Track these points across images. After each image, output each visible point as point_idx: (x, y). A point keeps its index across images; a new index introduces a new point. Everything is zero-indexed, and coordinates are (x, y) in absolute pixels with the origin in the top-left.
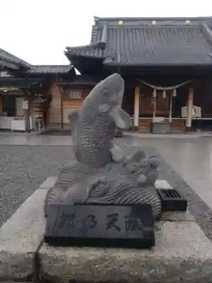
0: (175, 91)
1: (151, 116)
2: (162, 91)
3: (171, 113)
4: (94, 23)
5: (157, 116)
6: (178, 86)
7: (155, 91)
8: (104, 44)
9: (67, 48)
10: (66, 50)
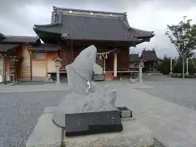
0: (107, 55)
2: (99, 55)
3: (104, 69)
4: (53, 11)
9: (35, 25)
10: (35, 27)
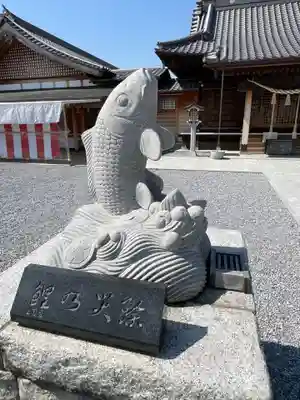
1: (267, 130)
2: (285, 96)
3: (295, 126)
5: (275, 130)
7: (274, 97)
9: (159, 44)
10: (158, 47)
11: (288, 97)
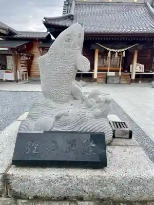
0: (124, 52)
1: (106, 71)
2: (115, 53)
3: (120, 69)
5: (110, 71)
6: (126, 49)
7: (109, 53)
8: (73, 16)
9: (45, 18)
10: (44, 20)
11: (117, 54)
